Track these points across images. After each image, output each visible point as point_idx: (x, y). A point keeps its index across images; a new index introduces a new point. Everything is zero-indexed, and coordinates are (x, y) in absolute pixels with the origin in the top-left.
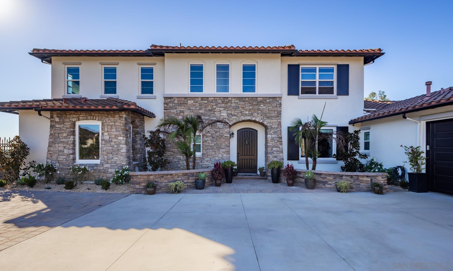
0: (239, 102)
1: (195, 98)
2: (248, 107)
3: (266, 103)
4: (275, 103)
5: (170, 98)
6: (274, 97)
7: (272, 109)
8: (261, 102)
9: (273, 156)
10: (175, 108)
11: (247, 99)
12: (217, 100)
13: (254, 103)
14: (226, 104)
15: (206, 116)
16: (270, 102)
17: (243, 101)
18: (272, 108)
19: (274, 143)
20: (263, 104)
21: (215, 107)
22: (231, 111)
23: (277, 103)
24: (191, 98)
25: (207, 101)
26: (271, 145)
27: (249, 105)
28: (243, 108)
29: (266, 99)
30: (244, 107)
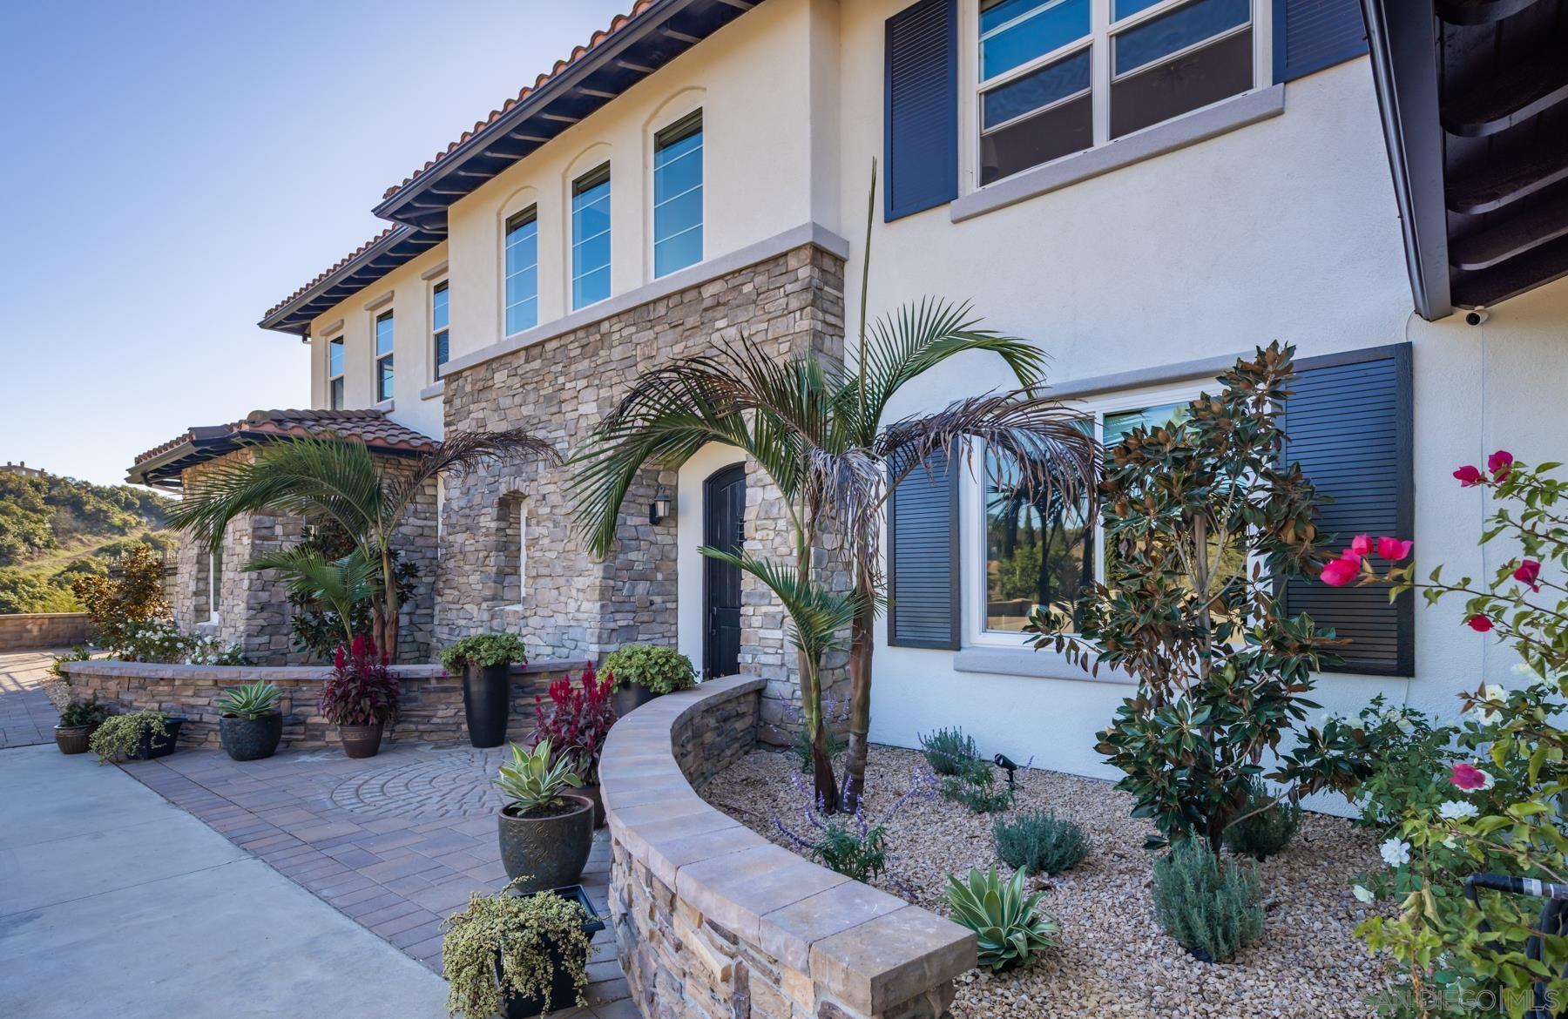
0: (637, 332)
1: (509, 359)
2: (669, 349)
3: (738, 306)
4: (782, 290)
5: (455, 377)
6: (775, 259)
7: (767, 330)
8: (718, 304)
9: (765, 615)
10: (465, 414)
11: (661, 309)
12: (566, 345)
13: (691, 321)
14: (592, 356)
15: (540, 426)
16: (758, 295)
17: (649, 325)
18: (765, 326)
19: (772, 534)
20: (726, 316)
21: (561, 380)
22: (611, 386)
23: (789, 288)
24: (502, 362)
25: (539, 361)
26: (760, 546)
27: (671, 335)
28: (649, 358)
29: (739, 280)
30: (654, 353)
